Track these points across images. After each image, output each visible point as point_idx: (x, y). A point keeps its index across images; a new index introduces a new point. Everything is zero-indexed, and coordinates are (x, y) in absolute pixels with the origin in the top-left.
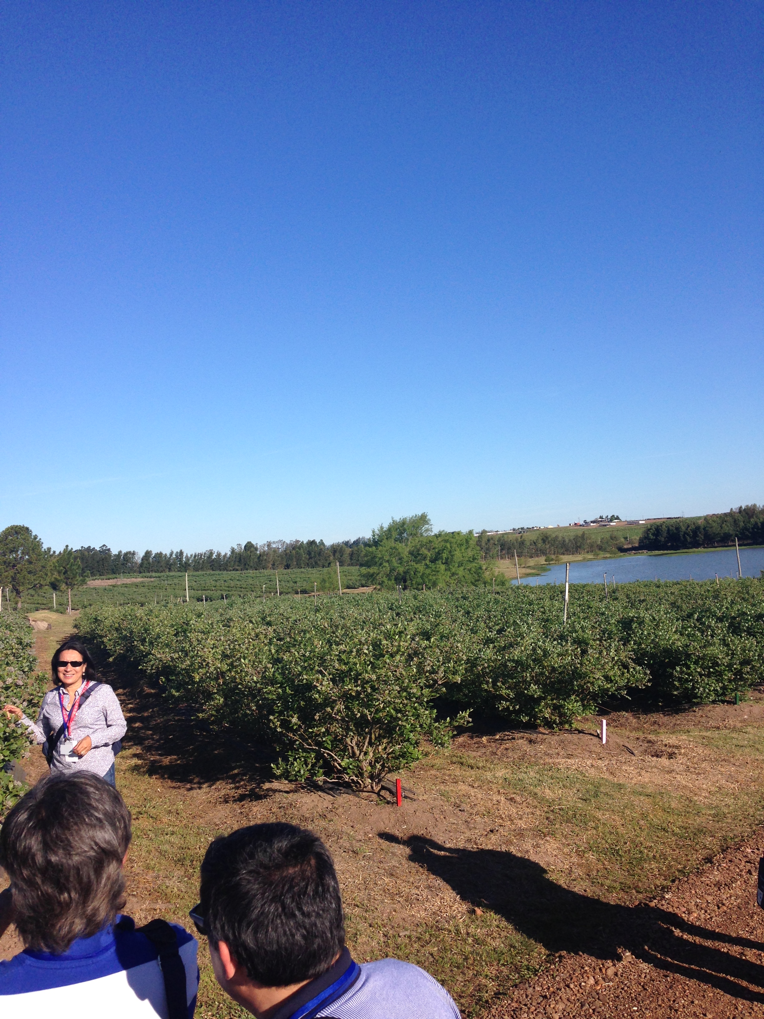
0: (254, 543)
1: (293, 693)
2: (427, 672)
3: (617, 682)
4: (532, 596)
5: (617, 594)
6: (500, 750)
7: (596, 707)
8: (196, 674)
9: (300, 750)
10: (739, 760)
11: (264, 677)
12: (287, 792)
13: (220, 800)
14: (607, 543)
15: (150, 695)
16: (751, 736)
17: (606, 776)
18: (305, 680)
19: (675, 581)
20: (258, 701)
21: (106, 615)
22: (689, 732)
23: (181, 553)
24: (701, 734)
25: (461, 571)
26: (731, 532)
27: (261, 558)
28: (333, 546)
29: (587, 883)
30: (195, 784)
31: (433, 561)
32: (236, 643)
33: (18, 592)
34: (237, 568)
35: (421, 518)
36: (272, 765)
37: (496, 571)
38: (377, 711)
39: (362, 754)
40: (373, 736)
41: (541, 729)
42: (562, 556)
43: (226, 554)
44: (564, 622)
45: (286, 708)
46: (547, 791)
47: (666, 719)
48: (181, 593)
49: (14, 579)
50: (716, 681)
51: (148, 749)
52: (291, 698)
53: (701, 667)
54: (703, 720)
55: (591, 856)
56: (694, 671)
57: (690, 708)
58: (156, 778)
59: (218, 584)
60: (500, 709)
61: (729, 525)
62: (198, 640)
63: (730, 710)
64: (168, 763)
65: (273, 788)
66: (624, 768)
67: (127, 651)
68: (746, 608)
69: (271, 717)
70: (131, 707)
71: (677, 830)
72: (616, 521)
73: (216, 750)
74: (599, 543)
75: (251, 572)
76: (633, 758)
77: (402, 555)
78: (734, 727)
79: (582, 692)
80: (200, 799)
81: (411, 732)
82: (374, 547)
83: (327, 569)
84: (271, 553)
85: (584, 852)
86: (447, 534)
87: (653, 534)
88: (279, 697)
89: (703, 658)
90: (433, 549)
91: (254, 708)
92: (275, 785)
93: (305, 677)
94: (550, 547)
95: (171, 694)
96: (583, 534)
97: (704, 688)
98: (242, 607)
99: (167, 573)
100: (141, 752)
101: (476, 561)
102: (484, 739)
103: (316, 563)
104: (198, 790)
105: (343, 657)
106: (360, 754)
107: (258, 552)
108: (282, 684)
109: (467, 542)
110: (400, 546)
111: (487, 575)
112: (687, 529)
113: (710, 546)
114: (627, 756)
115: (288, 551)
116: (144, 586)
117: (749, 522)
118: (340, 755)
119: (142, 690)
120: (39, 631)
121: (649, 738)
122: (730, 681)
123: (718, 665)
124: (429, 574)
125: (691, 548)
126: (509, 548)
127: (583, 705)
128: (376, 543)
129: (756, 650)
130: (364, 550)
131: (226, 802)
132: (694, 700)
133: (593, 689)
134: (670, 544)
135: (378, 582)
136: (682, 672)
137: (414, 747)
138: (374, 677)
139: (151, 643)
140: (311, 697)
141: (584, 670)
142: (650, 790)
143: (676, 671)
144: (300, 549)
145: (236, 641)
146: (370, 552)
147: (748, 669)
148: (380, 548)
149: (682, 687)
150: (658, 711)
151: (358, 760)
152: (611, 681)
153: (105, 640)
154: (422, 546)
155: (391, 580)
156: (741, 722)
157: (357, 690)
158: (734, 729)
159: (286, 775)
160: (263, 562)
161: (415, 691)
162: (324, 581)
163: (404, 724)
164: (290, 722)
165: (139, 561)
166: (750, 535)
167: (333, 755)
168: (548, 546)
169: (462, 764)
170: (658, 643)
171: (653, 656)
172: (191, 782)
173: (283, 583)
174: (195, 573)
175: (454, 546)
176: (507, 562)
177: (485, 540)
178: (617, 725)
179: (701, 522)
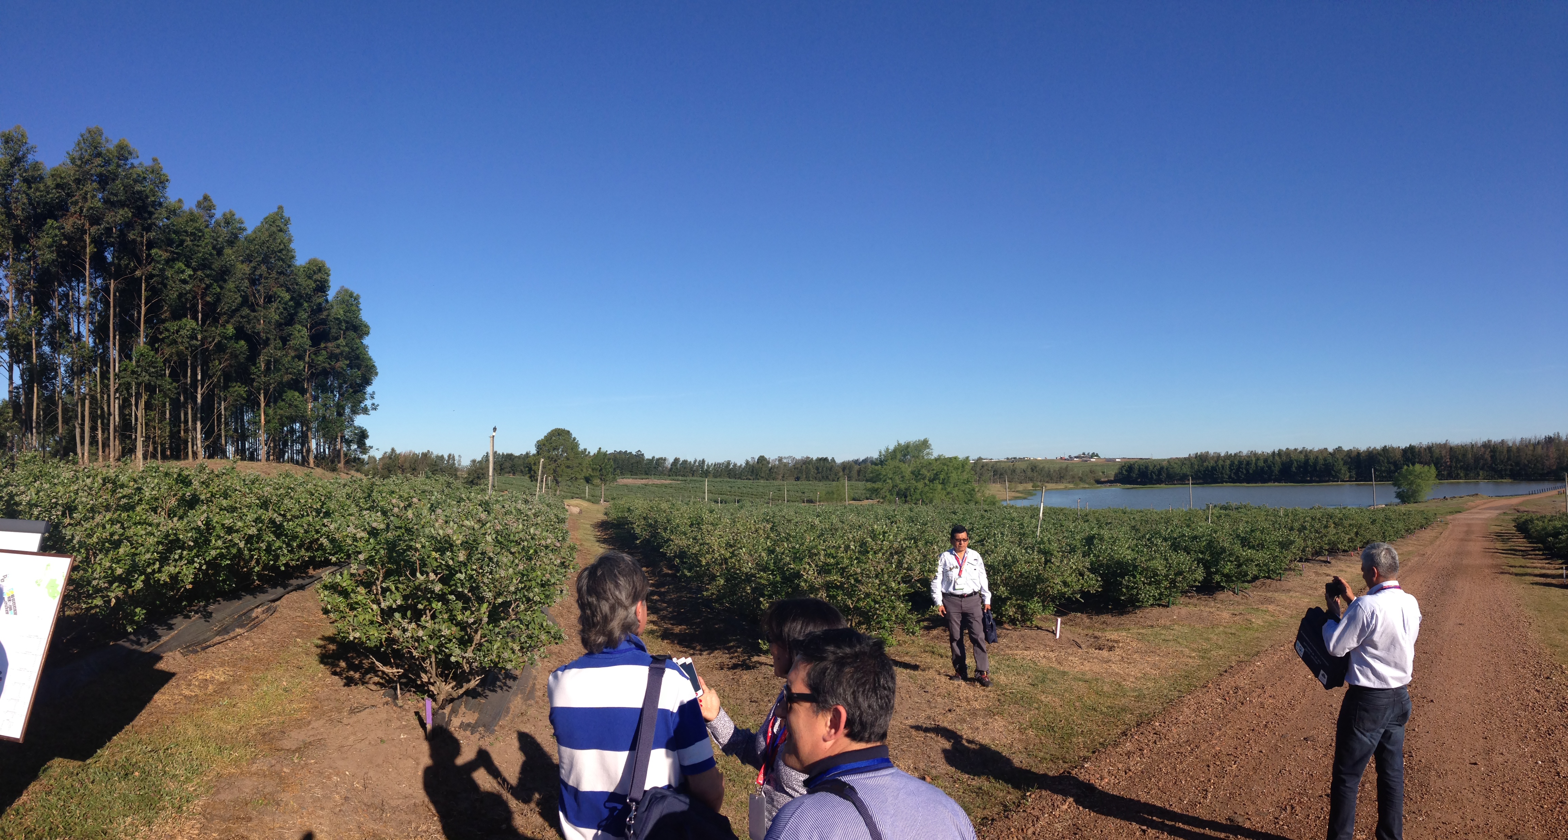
0: (767, 457)
1: (782, 579)
2: (905, 568)
3: (1073, 586)
4: (1015, 515)
5: (1089, 517)
7: (1053, 607)
8: (704, 559)
10: (1163, 651)
11: (758, 565)
13: (716, 666)
14: (1087, 475)
16: (1176, 633)
17: (1055, 665)
18: (793, 569)
20: (752, 584)
21: (636, 506)
22: (1129, 629)
23: (703, 461)
24: (1138, 630)
25: (955, 492)
26: (1188, 473)
27: (772, 470)
28: (843, 463)
29: (1024, 755)
31: (932, 481)
33: (557, 482)
34: (750, 476)
35: (923, 442)
37: (988, 493)
38: (859, 600)
41: (1006, 626)
42: (1047, 484)
43: (741, 465)
44: (1037, 536)
46: (1002, 677)
48: (701, 494)
49: (555, 471)
50: (1155, 588)
53: (1144, 576)
54: (1142, 620)
55: (1031, 733)
56: (1139, 580)
57: (1133, 610)
59: (733, 490)
61: (1187, 467)
62: (708, 531)
63: (1163, 612)
66: (1070, 658)
67: (652, 535)
68: (1187, 531)
71: (1105, 710)
72: (1096, 457)
74: (1080, 475)
75: (762, 482)
76: (1080, 650)
77: (904, 474)
78: (1165, 625)
79: (1044, 594)
81: (887, 620)
82: (879, 465)
83: (835, 482)
84: (782, 466)
85: (1025, 729)
86: (945, 459)
87: (1126, 471)
88: (770, 582)
89: (1147, 569)
90: (932, 470)
91: (749, 589)
93: (794, 566)
94: (1037, 475)
95: (684, 573)
96: (1067, 467)
97: (1145, 594)
99: (691, 478)
101: (970, 483)
103: (824, 477)
107: (770, 465)
108: (773, 571)
109: (963, 466)
110: (904, 467)
111: (979, 495)
112: (1154, 468)
113: (1171, 483)
114: (1075, 649)
115: (798, 466)
116: (671, 486)
117: (1202, 465)
120: (571, 514)
121: (1096, 635)
122: (1166, 588)
123: (1157, 575)
124: (927, 492)
125: (1156, 484)
126: (1001, 474)
127: (1043, 606)
128: (881, 462)
129: (1187, 564)
130: (871, 468)
132: (1137, 603)
133: (1053, 592)
134: (1139, 480)
135: (881, 495)
136: (1129, 581)
138: (858, 570)
139: (671, 531)
140: (798, 583)
141: (1046, 576)
142: (1089, 676)
143: (1125, 579)
146: (875, 470)
147: (1180, 578)
148: (885, 466)
149: (1128, 593)
150: (1107, 613)
152: (1068, 586)
153: (635, 525)
154: (923, 467)
155: (893, 495)
156: (1170, 621)
157: (842, 581)
158: (1165, 627)
160: (774, 473)
161: (893, 584)
162: (831, 492)
163: (881, 613)
165: (669, 466)
166: (1202, 476)
168: (1035, 475)
170: (1112, 556)
171: (1108, 567)
173: (791, 492)
174: (714, 480)
175: (951, 469)
176: (998, 486)
177: (979, 466)
178: (1071, 623)
179: (1165, 464)
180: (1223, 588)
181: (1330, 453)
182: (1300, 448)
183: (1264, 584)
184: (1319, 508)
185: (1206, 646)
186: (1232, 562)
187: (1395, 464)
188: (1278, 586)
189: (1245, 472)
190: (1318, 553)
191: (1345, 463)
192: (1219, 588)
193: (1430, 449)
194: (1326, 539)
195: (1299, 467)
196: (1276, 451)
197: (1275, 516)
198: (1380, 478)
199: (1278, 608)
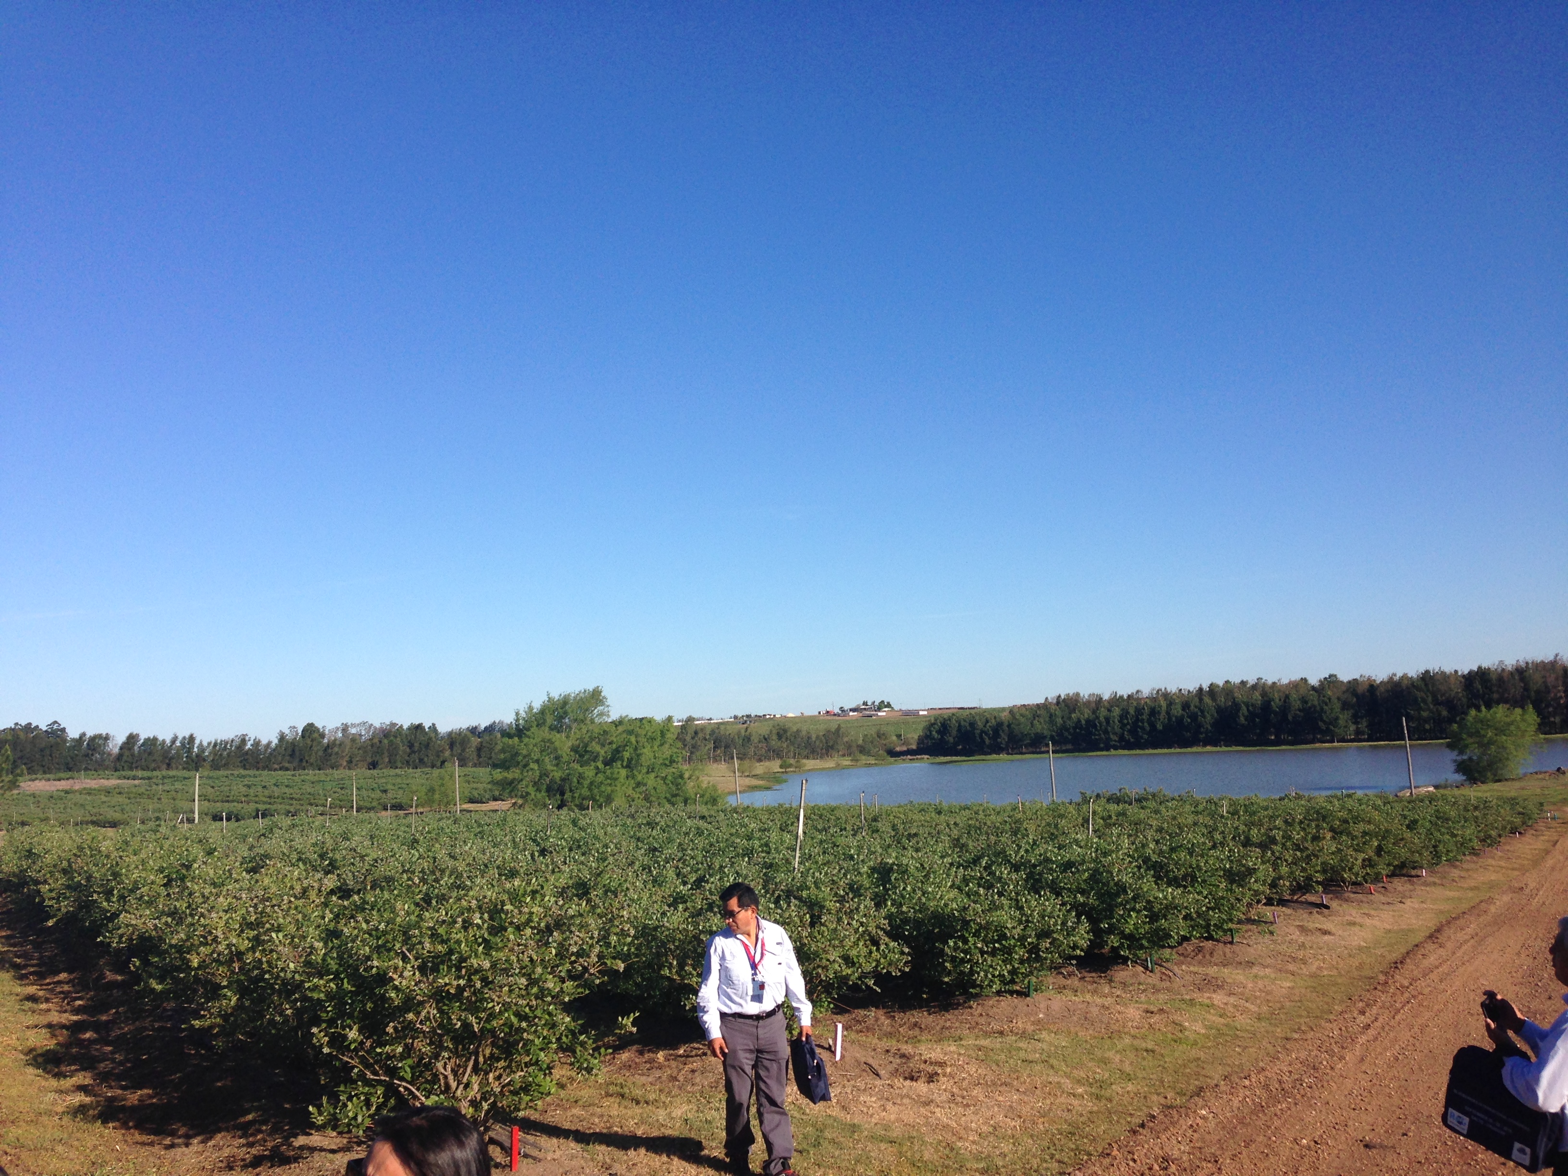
0: (319, 724)
1: (353, 989)
2: (573, 954)
3: (861, 965)
4: (754, 825)
5: (879, 826)
6: (683, 1072)
7: (829, 1003)
8: (195, 956)
9: (360, 1083)
10: (1025, 1083)
11: (308, 963)
12: (333, 1151)
13: (220, 1165)
14: (872, 742)
15: (113, 984)
16: (1045, 1046)
17: (836, 1112)
18: (374, 970)
19: (963, 804)
20: (296, 1000)
21: (48, 846)
22: (961, 1039)
23: (192, 739)
24: (977, 1042)
25: (651, 780)
26: (1046, 732)
27: (330, 751)
28: (450, 734)
30: (179, 1137)
31: (608, 763)
32: (268, 904)
34: (287, 765)
35: (593, 694)
36: (311, 1108)
37: (705, 781)
38: (492, 1016)
39: (461, 1086)
40: (481, 1059)
42: (805, 761)
43: (270, 743)
44: (794, 868)
45: (341, 1013)
47: (931, 1020)
48: (186, 805)
50: (1003, 961)
51: (104, 1077)
52: (350, 998)
53: (983, 941)
54: (982, 1020)
56: (973, 947)
57: (965, 1002)
58: (114, 1128)
59: (252, 792)
60: (687, 1008)
61: (1042, 721)
62: (203, 896)
63: (1020, 1006)
64: (136, 1102)
65: (310, 1144)
66: (862, 1098)
67: (80, 908)
68: (1049, 849)
69: (315, 1030)
70: (80, 1005)
72: (886, 709)
73: (219, 1080)
74: (860, 742)
75: (311, 774)
76: (878, 1082)
77: (559, 752)
78: (1024, 1032)
80: (186, 1164)
81: (542, 1049)
82: (516, 739)
83: (439, 770)
84: (348, 743)
86: (632, 721)
87: (938, 732)
88: (330, 996)
89: (986, 927)
90: (610, 743)
91: (289, 1012)
92: (315, 1139)
93: (375, 963)
94: (788, 746)
95: (148, 986)
96: (838, 728)
97: (986, 972)
98: (287, 835)
99: (164, 772)
100: (91, 1082)
101: (675, 765)
102: (661, 1055)
103: (421, 760)
104: (184, 1149)
105: (441, 931)
106: (457, 1089)
107: (326, 741)
108: (337, 975)
109: (663, 734)
110: (558, 738)
111: (690, 787)
112: (985, 726)
113: (1015, 751)
114: (870, 1079)
115: (376, 741)
116: (120, 793)
117: (1070, 718)
118: (424, 1089)
119: (102, 976)
121: (902, 1051)
122: (1022, 961)
123: (1006, 938)
124: (601, 783)
125: (990, 754)
126: (727, 746)
128: (519, 731)
129: (1058, 916)
130: (501, 742)
131: (231, 1168)
132: (971, 990)
133: (827, 976)
134: (960, 747)
135: (520, 793)
136: (956, 948)
137: (545, 1075)
138: (487, 965)
139: (122, 897)
140: (384, 995)
141: (813, 948)
142: (895, 1133)
143: (949, 947)
144: (396, 737)
145: (269, 899)
146: (509, 746)
147: (1046, 944)
148: (526, 740)
149: (955, 971)
150: (921, 1007)
151: (453, 1097)
152: (853, 964)
153: (44, 888)
154: (592, 739)
155: (540, 791)
156: (1033, 1023)
157: (459, 985)
158: (1023, 1035)
159: (333, 1123)
160: (333, 756)
161: (550, 985)
162: (432, 790)
163: (531, 1037)
164: (345, 1037)
165: (116, 750)
166: (1070, 737)
167: (414, 1090)
168: (785, 745)
169: (623, 1096)
170: (924, 904)
171: (918, 924)
172: (173, 1134)
173: (364, 793)
174: (214, 774)
175: (643, 740)
176: (723, 766)
177: (691, 732)
178: (859, 1027)
179: (1005, 716)
180: (1125, 960)
181: (1313, 688)
182: (1251, 680)
183: (1200, 950)
184: (1299, 797)
185: (1101, 1073)
186: (1138, 912)
187: (1450, 704)
188: (1229, 955)
189: (1148, 728)
190: (1303, 887)
191: (1345, 706)
192: (1116, 959)
193: (1521, 673)
194: (1317, 863)
195: (1251, 716)
196: (1206, 687)
197: (1212, 815)
198: (1418, 733)
199: (1232, 1000)
